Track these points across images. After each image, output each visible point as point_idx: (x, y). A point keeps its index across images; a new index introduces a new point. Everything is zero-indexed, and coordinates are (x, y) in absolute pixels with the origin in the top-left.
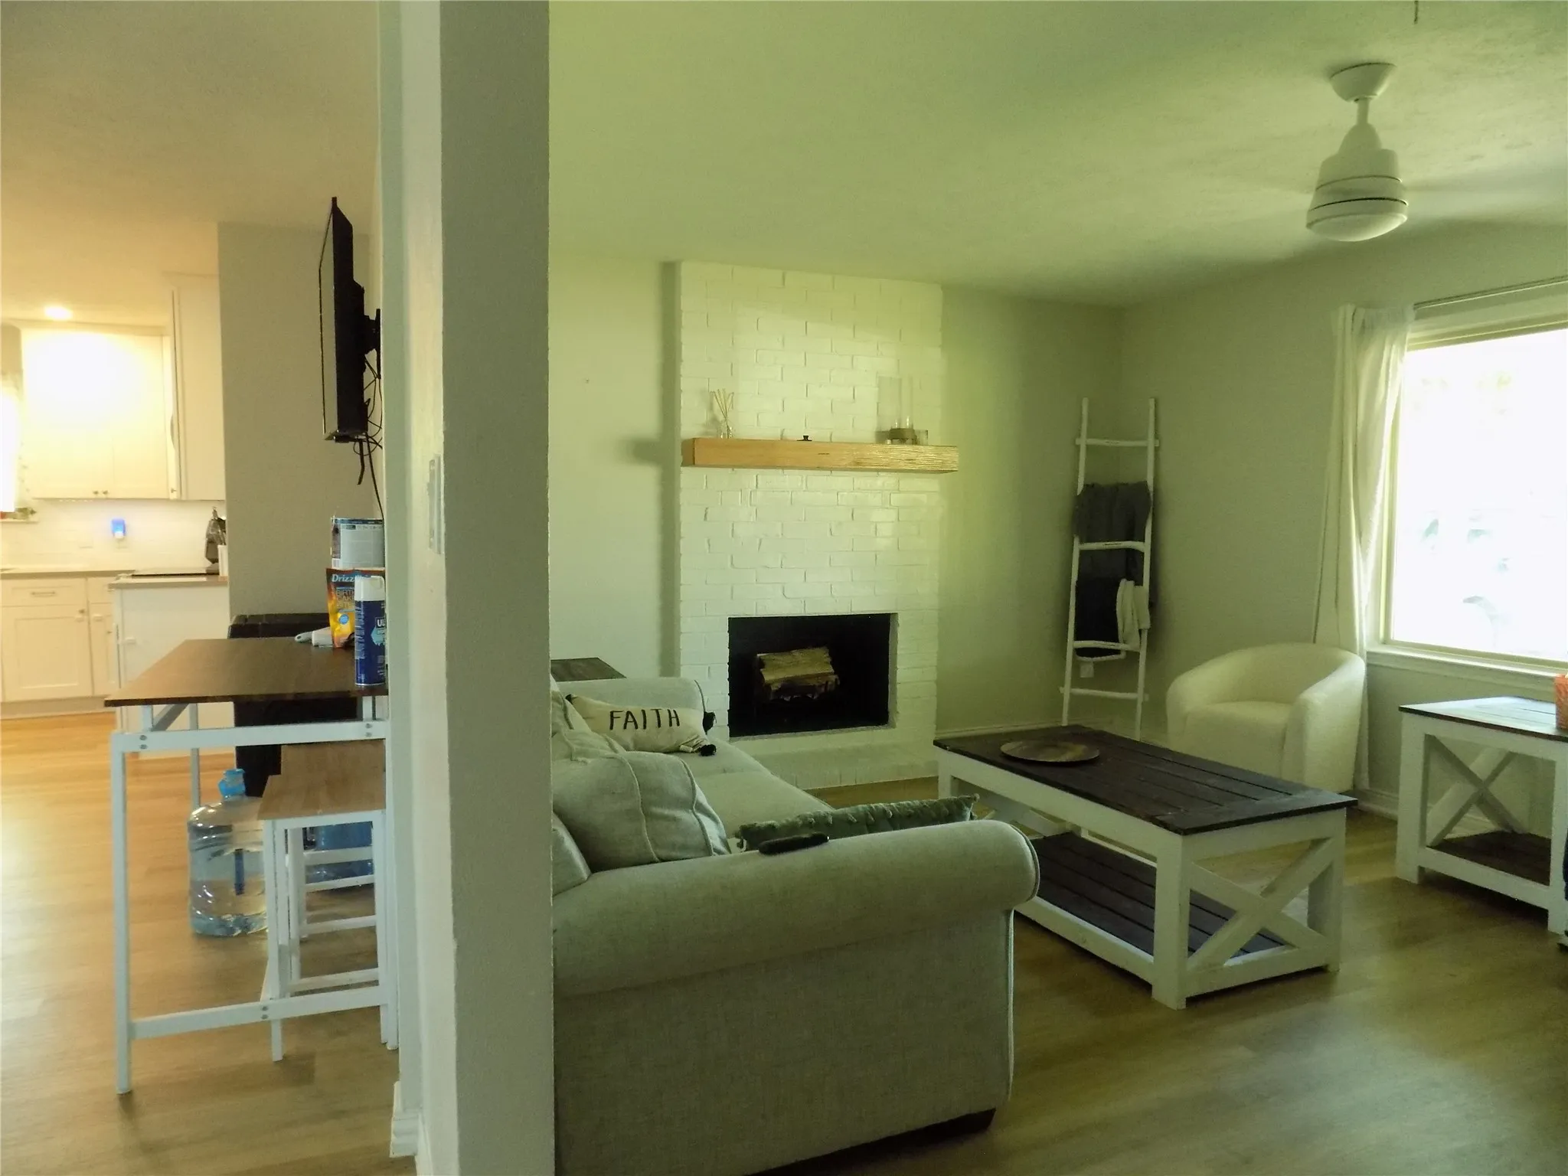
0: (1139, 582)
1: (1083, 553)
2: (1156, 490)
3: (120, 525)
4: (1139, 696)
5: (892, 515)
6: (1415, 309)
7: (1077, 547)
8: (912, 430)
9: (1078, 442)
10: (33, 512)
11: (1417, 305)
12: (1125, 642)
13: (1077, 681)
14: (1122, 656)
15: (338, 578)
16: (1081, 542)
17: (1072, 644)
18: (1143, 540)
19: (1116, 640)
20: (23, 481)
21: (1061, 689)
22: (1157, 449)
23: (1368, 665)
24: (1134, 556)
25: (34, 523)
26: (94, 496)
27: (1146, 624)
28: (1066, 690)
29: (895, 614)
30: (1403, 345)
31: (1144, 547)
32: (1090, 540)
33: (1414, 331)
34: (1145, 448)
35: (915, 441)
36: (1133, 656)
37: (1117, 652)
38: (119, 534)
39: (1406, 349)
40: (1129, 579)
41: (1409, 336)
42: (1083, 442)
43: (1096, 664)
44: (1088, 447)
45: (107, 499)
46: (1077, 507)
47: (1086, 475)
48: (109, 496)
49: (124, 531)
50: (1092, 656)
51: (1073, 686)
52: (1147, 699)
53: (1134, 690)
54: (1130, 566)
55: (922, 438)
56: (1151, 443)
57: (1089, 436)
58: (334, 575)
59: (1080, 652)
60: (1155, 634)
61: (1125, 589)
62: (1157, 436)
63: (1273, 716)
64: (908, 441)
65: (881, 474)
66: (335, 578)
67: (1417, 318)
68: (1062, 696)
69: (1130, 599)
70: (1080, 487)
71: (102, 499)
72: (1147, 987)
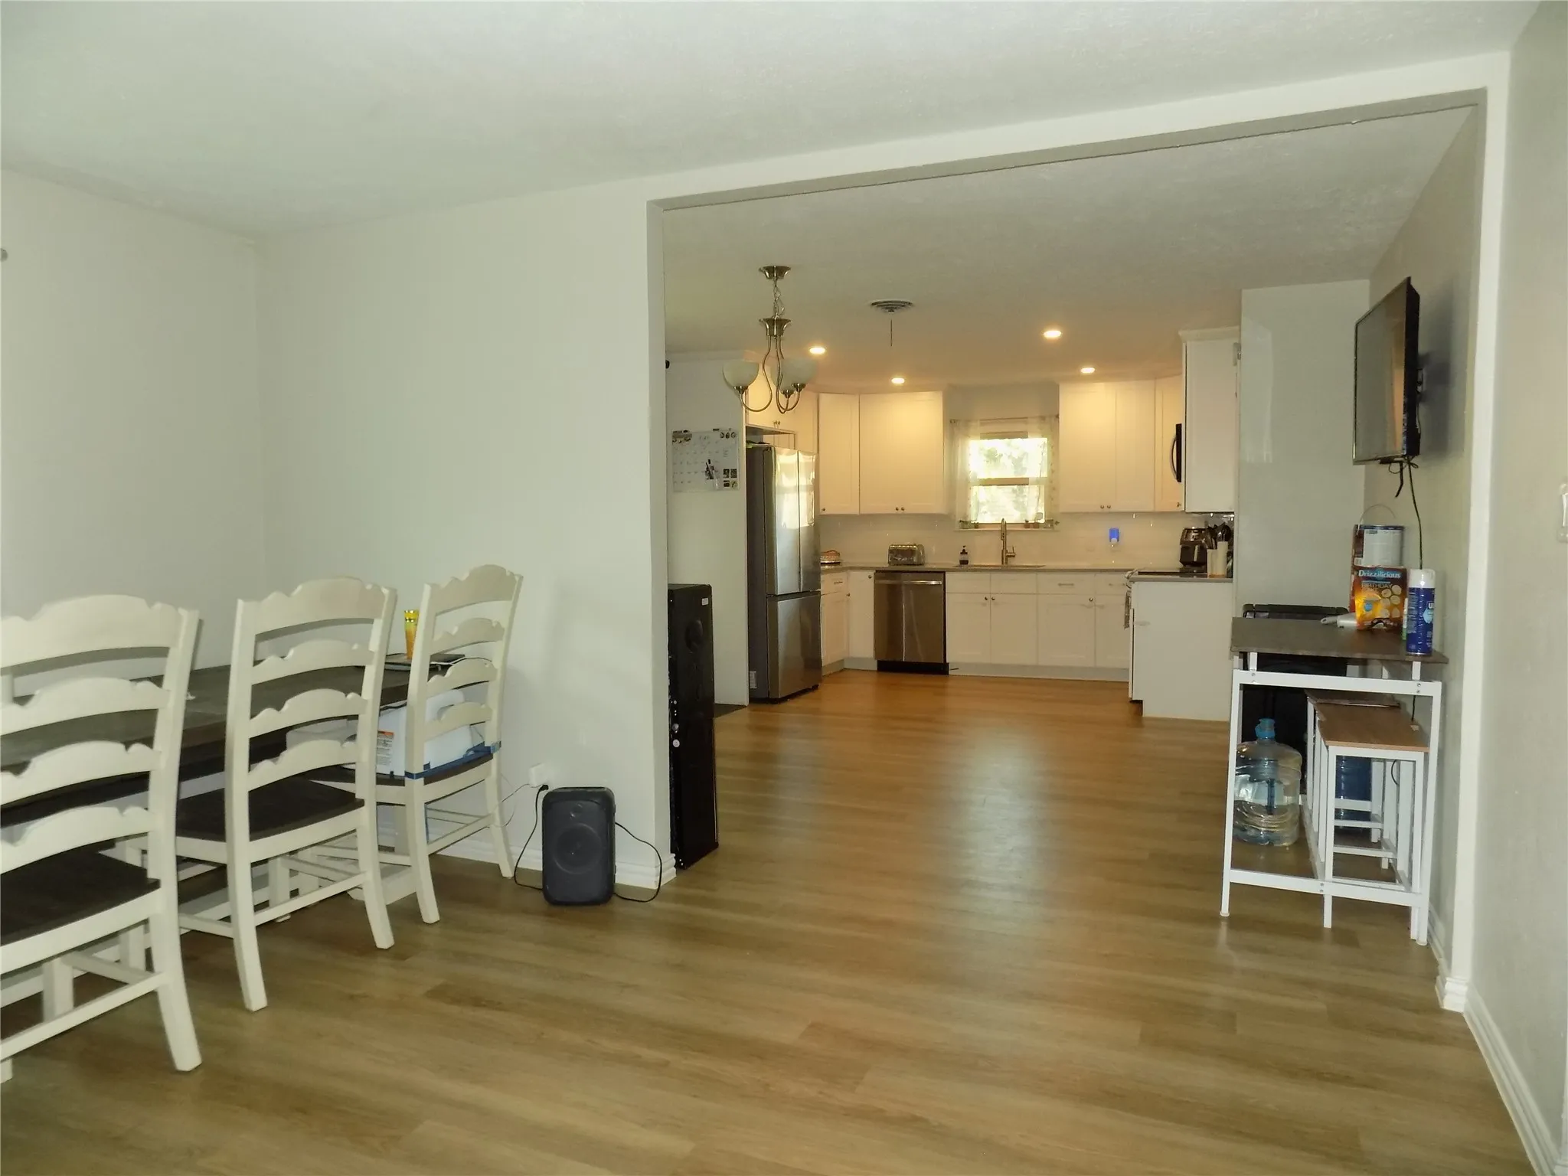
3: (1114, 533)
10: (1057, 523)
15: (1364, 574)
20: (1052, 499)
25: (1057, 531)
26: (1100, 510)
38: (1114, 540)
45: (1110, 513)
48: (1112, 510)
49: (1118, 540)
58: (1360, 571)
66: (1362, 573)
71: (1105, 513)
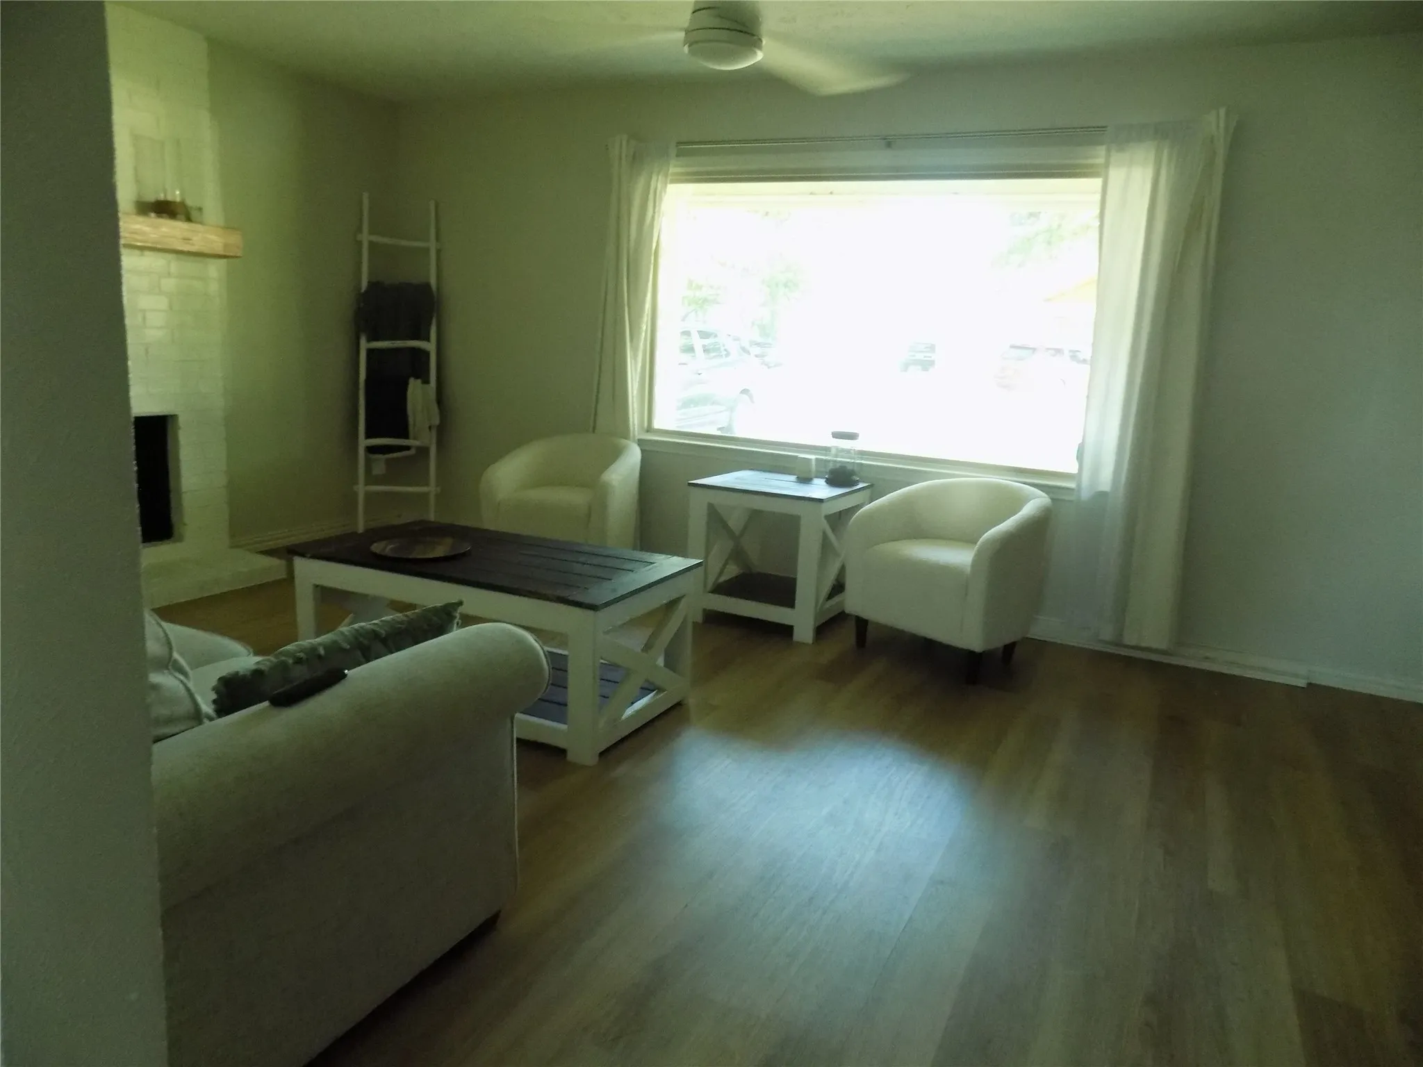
0: (426, 381)
1: (370, 352)
2: (438, 289)
4: (431, 489)
5: (163, 303)
6: (677, 146)
7: (364, 345)
8: (183, 204)
9: (359, 237)
11: (679, 143)
12: (415, 438)
13: (371, 479)
14: (412, 452)
16: (369, 340)
17: (363, 442)
18: (428, 339)
19: (406, 436)
21: (355, 488)
22: (439, 252)
23: (643, 451)
24: (420, 357)
27: (437, 421)
28: (361, 489)
29: (173, 417)
30: (666, 176)
31: (430, 346)
32: (377, 339)
33: (675, 166)
34: (427, 250)
35: (189, 219)
36: (423, 452)
37: (408, 448)
39: (668, 182)
40: (417, 377)
41: (672, 170)
42: (365, 237)
43: (388, 461)
44: (371, 244)
46: (362, 305)
47: (370, 274)
50: (384, 453)
51: (367, 484)
52: (439, 489)
53: (427, 484)
54: (417, 364)
55: (194, 214)
56: (432, 245)
57: (371, 233)
59: (371, 450)
60: (443, 431)
61: (414, 386)
62: (438, 239)
63: (575, 498)
64: (178, 216)
65: (147, 253)
67: (677, 156)
68: (355, 494)
69: (418, 395)
70: (364, 285)
72: (561, 752)
